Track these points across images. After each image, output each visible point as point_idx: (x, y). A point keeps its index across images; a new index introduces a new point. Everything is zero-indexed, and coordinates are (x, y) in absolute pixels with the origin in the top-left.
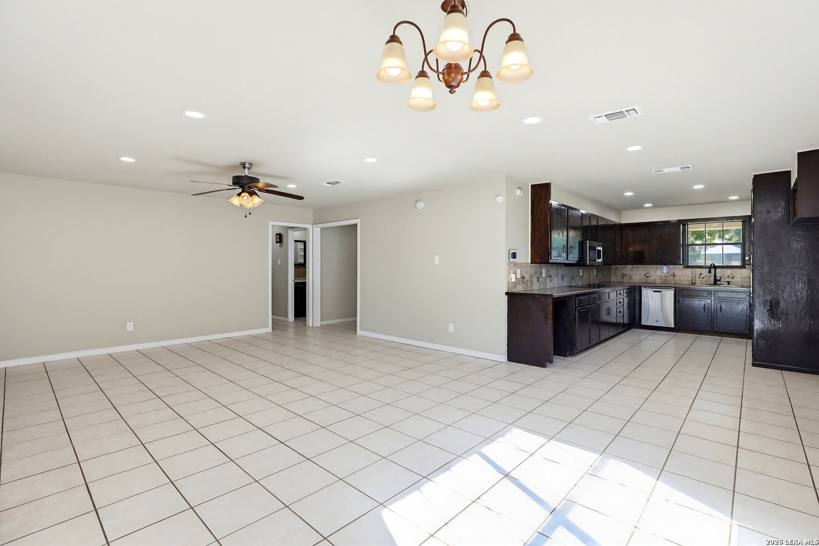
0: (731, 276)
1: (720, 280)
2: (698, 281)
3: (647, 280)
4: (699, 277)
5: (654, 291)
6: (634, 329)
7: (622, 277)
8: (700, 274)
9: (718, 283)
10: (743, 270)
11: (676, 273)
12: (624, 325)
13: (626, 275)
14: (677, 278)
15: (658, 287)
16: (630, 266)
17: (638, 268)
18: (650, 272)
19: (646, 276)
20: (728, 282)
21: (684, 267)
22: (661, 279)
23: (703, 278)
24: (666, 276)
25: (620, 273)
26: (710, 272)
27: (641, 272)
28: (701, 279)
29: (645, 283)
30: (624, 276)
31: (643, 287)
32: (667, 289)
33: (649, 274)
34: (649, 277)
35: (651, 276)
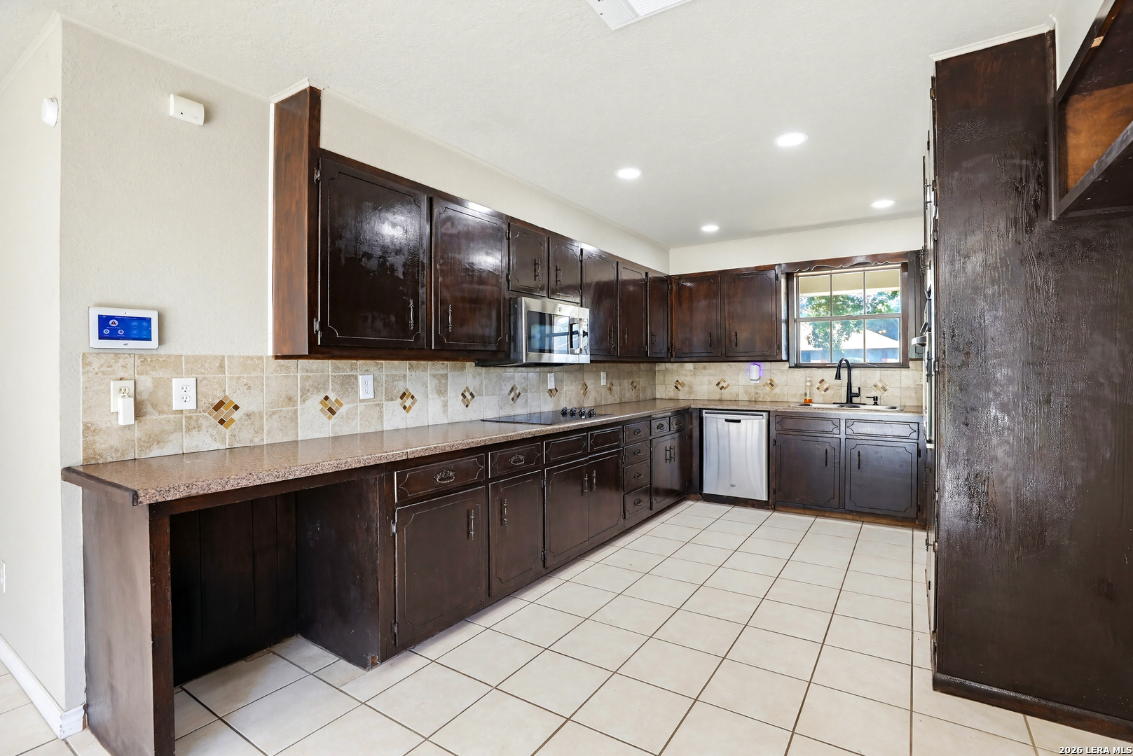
0: (880, 385)
1: (858, 395)
2: (817, 396)
3: (721, 394)
4: (818, 388)
5: (727, 420)
6: (689, 503)
7: (677, 388)
8: (821, 381)
9: (855, 400)
10: (904, 372)
11: (776, 381)
13: (683, 385)
14: (777, 390)
15: (735, 412)
16: (690, 366)
17: (705, 368)
18: (727, 378)
19: (721, 385)
20: (875, 399)
21: (789, 367)
22: (746, 392)
23: (827, 389)
24: (756, 387)
25: (671, 380)
26: (838, 377)
27: (711, 378)
28: (823, 392)
29: (718, 403)
30: (679, 386)
31: (704, 411)
32: (750, 415)
33: (724, 382)
34: (726, 387)
35: (728, 385)
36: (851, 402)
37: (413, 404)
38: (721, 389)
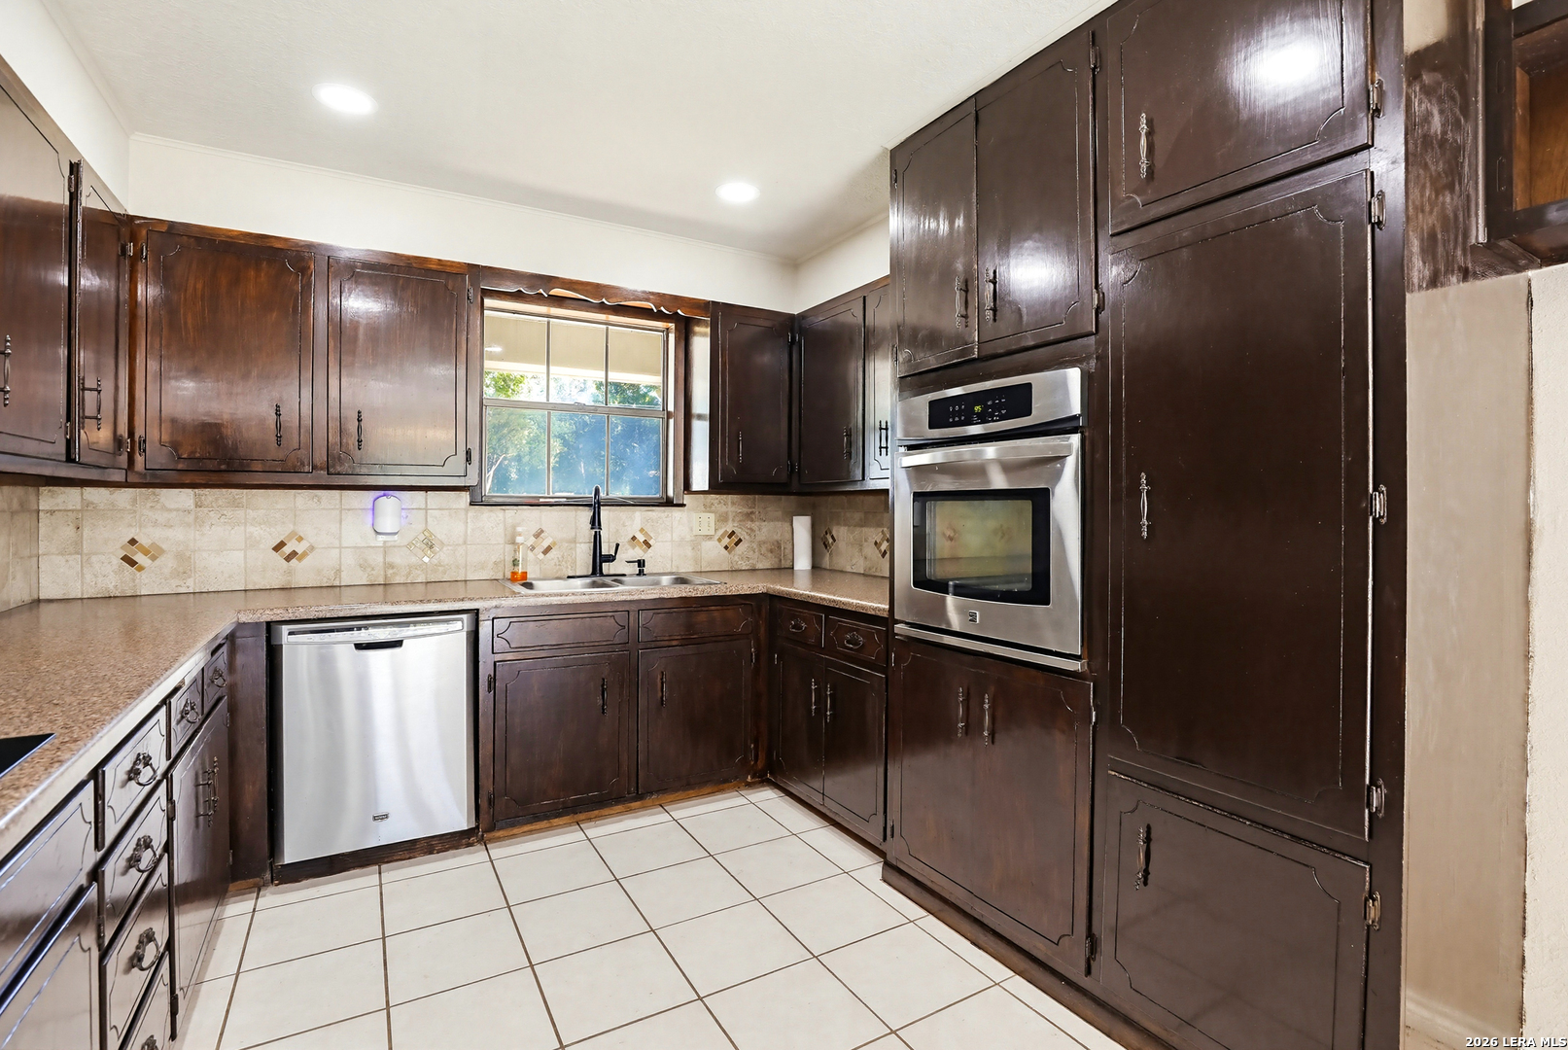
0: (641, 538)
1: (610, 559)
3: (289, 572)
4: (534, 548)
5: (359, 646)
7: (132, 563)
8: (537, 535)
9: (608, 568)
11: (439, 535)
13: (153, 553)
15: (369, 623)
16: (183, 498)
17: (236, 504)
18: (305, 530)
19: (287, 550)
20: (641, 563)
21: (471, 503)
22: (363, 566)
23: (549, 549)
24: (386, 549)
25: (111, 536)
27: (256, 531)
28: (541, 556)
30: (139, 558)
31: (285, 629)
32: (428, 622)
33: (300, 539)
34: (305, 554)
35: (312, 548)
36: (602, 574)
38: (288, 558)
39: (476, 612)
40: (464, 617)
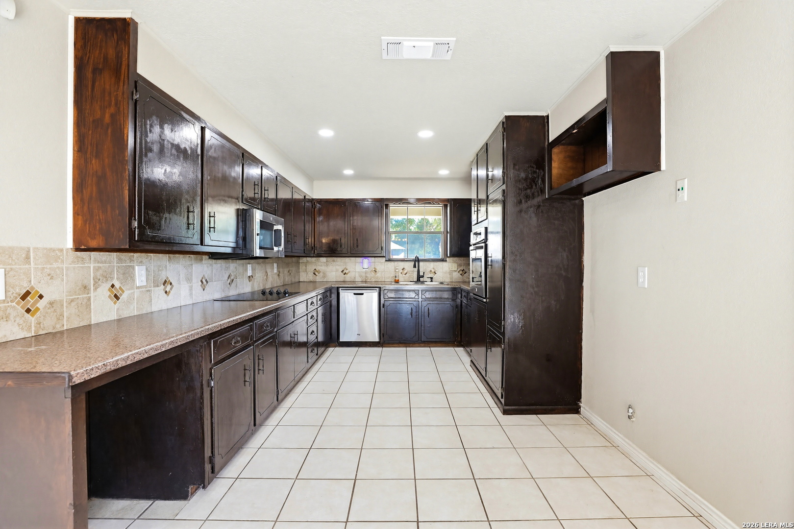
0: (433, 271)
1: (423, 277)
2: (401, 278)
3: (345, 278)
4: (401, 273)
5: (355, 294)
7: (315, 274)
8: (403, 269)
9: (421, 279)
10: (444, 264)
11: (378, 269)
12: (317, 344)
13: (319, 272)
14: (378, 275)
15: (359, 289)
16: (323, 260)
17: (334, 261)
18: (347, 267)
19: (344, 272)
20: (431, 278)
21: (386, 261)
22: (361, 276)
23: (406, 273)
24: (366, 272)
25: (311, 268)
26: (415, 266)
27: (338, 267)
28: (404, 275)
29: (342, 283)
30: (316, 273)
31: (340, 289)
32: (369, 290)
33: (347, 269)
34: (347, 273)
35: (349, 272)
36: (420, 281)
37: (171, 289)
38: (344, 274)
39: (380, 288)
40: (377, 289)
